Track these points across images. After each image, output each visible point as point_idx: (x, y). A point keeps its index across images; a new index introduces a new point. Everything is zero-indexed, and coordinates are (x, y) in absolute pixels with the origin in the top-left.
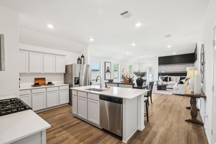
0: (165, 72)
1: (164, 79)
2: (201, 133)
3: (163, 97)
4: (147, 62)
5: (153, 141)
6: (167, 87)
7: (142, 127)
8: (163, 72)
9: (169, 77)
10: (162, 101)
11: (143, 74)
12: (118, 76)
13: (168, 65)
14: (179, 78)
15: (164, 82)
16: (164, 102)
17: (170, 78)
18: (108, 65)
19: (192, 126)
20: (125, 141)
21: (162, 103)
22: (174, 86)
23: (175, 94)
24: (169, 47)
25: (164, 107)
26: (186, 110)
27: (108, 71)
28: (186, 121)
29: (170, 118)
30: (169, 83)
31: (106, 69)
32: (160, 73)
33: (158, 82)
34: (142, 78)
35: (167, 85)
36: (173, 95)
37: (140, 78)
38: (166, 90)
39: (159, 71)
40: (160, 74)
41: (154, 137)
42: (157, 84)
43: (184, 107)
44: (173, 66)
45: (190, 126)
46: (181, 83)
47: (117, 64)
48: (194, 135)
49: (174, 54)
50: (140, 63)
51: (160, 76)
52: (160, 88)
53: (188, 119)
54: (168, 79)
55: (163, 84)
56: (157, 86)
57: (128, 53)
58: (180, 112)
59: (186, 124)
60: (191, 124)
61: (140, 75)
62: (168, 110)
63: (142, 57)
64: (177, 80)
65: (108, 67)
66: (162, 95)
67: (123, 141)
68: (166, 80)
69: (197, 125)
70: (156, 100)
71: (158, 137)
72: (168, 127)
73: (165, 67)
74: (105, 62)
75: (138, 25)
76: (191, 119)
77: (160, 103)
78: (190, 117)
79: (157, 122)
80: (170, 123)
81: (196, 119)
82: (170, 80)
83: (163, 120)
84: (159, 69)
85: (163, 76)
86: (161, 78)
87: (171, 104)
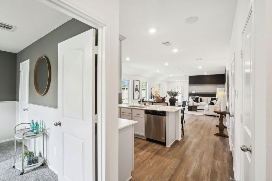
0: (196, 93)
1: (194, 99)
2: (226, 142)
3: (195, 117)
4: (176, 81)
5: (190, 146)
6: (198, 108)
7: (180, 138)
8: (193, 92)
9: (200, 97)
10: (193, 120)
11: (176, 94)
12: (146, 95)
13: (199, 85)
14: (210, 99)
15: (195, 103)
16: (195, 121)
17: (201, 99)
18: (136, 83)
19: (220, 138)
20: (169, 146)
21: (194, 122)
22: (205, 107)
23: (206, 115)
24: (200, 67)
25: (196, 125)
26: (215, 127)
27: (137, 90)
28: (215, 134)
29: (201, 133)
30: (200, 104)
31: (135, 88)
32: (191, 93)
33: (189, 103)
34: (174, 97)
35: (198, 106)
36: (204, 115)
37: (173, 97)
38: (197, 111)
39: (189, 91)
40: (190, 95)
41: (190, 144)
42: (188, 104)
43: (214, 125)
44: (204, 86)
45: (218, 138)
46: (212, 103)
47: (146, 82)
48: (220, 143)
49: (205, 74)
50: (168, 82)
51: (191, 96)
52: (191, 109)
53: (217, 133)
54: (199, 100)
55: (194, 104)
56: (188, 106)
57: (158, 71)
58: (210, 129)
59: (215, 137)
60: (219, 136)
61: (173, 95)
62: (200, 128)
63: (171, 75)
64: (208, 101)
65: (137, 86)
66: (194, 115)
67: (166, 146)
68: (196, 100)
69: (223, 137)
70: (188, 120)
71: (193, 144)
72: (200, 138)
73: (195, 86)
74: (134, 80)
75: (175, 50)
76: (219, 133)
77: (191, 122)
78: (218, 132)
79: (191, 135)
80: (202, 136)
81: (223, 133)
82: (201, 101)
83: (196, 134)
84: (189, 89)
85: (194, 97)
86: (192, 99)
87: (202, 123)
